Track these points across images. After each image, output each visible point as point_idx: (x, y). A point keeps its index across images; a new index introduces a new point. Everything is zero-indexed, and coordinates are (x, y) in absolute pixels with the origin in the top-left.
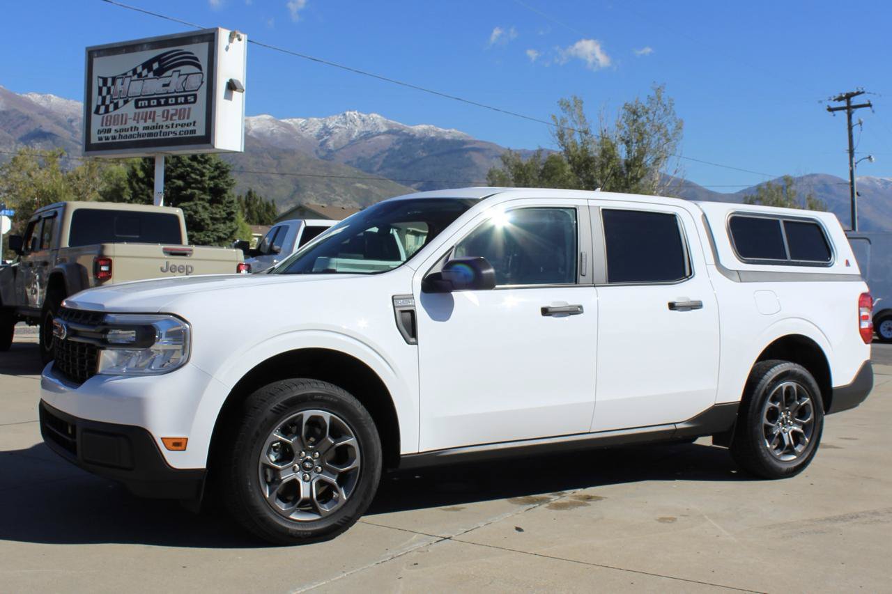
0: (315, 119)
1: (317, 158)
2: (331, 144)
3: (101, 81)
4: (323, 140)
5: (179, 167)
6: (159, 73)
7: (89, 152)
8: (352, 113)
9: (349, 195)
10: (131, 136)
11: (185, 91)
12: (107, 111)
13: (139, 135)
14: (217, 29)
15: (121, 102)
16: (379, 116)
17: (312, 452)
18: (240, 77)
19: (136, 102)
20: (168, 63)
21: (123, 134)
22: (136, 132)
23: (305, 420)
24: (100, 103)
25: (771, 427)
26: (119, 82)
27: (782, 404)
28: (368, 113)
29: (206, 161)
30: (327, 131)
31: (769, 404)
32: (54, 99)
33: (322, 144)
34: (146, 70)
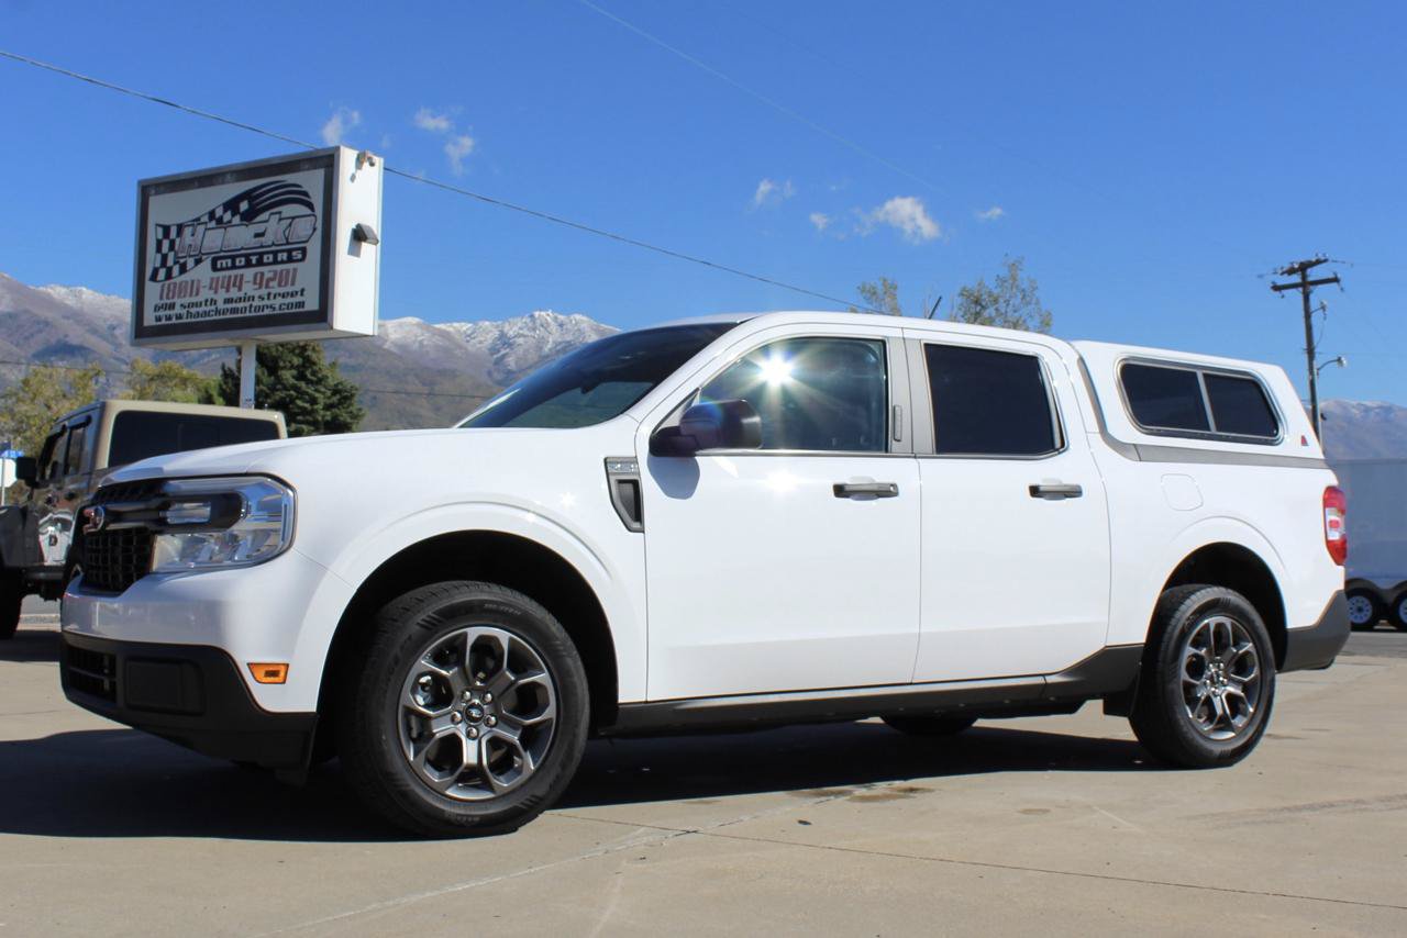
0: (487, 323)
1: (490, 383)
2: (511, 362)
3: (160, 230)
4: (499, 355)
6: (248, 217)
7: (141, 340)
8: (543, 313)
10: (206, 314)
11: (288, 243)
12: (169, 276)
13: (217, 312)
14: (338, 149)
15: (190, 263)
16: (585, 318)
17: (482, 693)
18: (373, 221)
19: (214, 261)
20: (265, 200)
21: (193, 310)
22: (213, 307)
23: (470, 641)
24: (158, 265)
25: (1194, 686)
26: (187, 231)
27: (1209, 652)
28: (568, 314)
29: (320, 381)
30: (505, 341)
31: (1189, 651)
32: (87, 294)
33: (497, 363)
34: (229, 213)
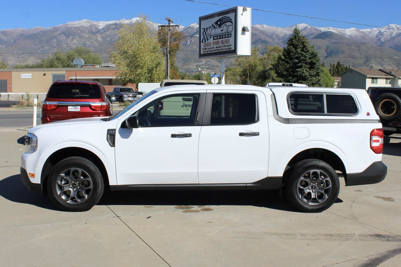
0: (375, 29)
2: (382, 39)
3: (203, 29)
4: (379, 37)
5: (296, 54)
6: (220, 26)
8: (392, 25)
9: (391, 62)
11: (228, 33)
14: (237, 7)
15: (209, 38)
17: (76, 181)
18: (249, 25)
19: (214, 37)
20: (223, 22)
21: (210, 50)
22: (214, 49)
23: (72, 171)
24: (203, 38)
25: (303, 189)
27: (310, 180)
30: (381, 33)
31: (301, 179)
32: (265, 26)
33: (379, 40)
34: (216, 25)
